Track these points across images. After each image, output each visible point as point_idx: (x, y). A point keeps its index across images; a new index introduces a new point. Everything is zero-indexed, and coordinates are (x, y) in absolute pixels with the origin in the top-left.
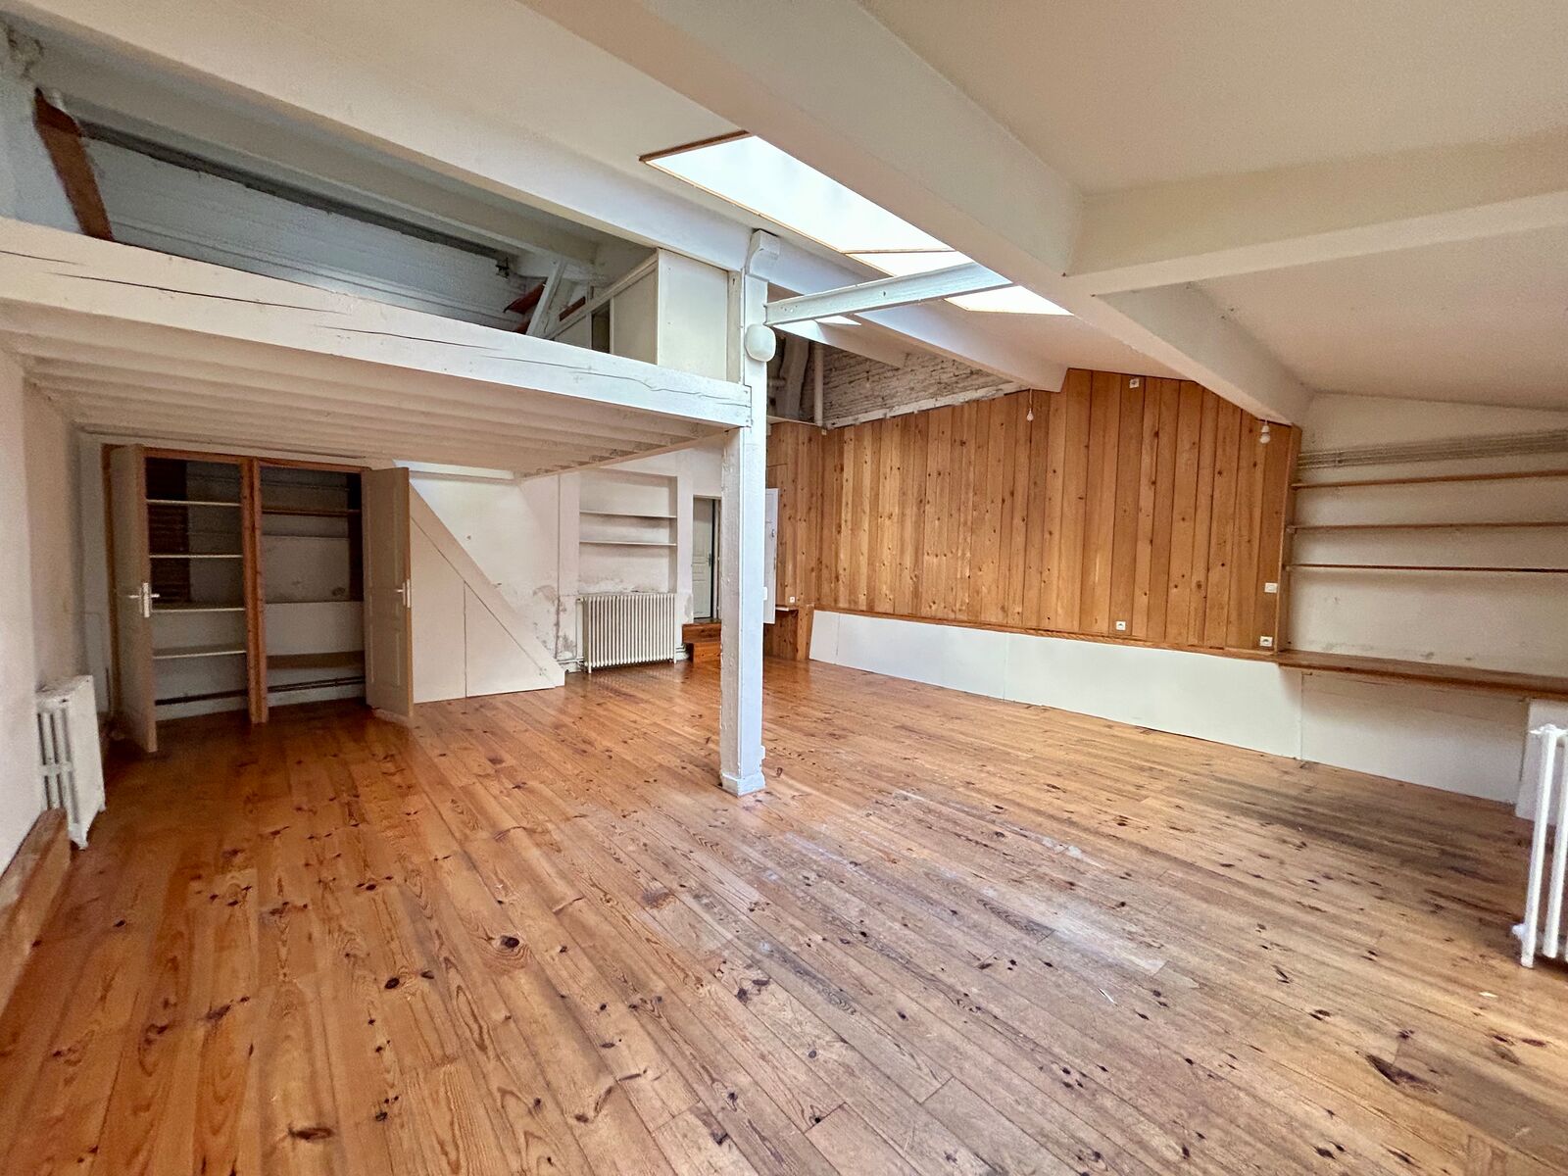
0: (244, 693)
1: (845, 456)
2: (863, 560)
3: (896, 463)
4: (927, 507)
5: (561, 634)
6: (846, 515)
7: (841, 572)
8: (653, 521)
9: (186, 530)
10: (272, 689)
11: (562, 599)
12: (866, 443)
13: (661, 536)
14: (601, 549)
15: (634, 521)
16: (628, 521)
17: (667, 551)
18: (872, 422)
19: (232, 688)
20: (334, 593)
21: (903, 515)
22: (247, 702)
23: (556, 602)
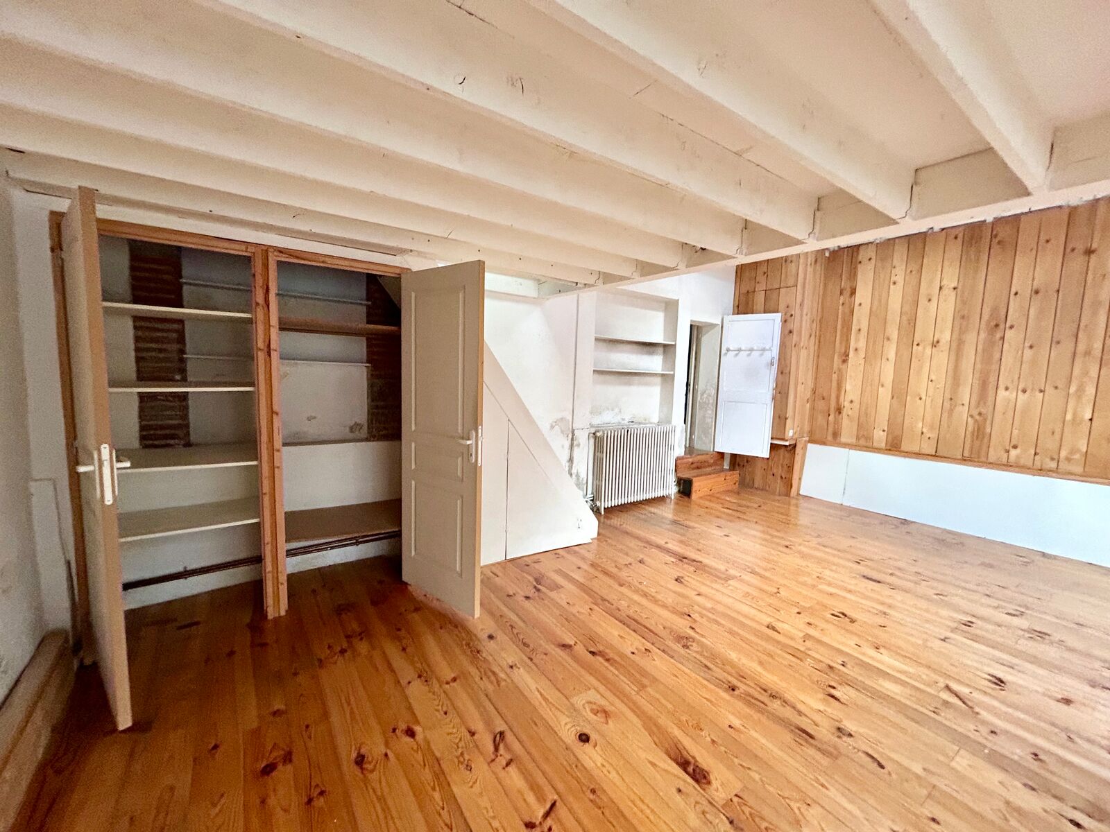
0: (258, 560)
1: (859, 277)
2: (885, 394)
3: (950, 281)
4: (1009, 334)
5: (574, 471)
6: (858, 342)
7: (847, 404)
8: (649, 346)
9: (182, 352)
10: (290, 553)
11: (576, 432)
12: (895, 262)
13: (654, 363)
14: (608, 377)
15: (635, 347)
16: (629, 347)
17: (658, 380)
18: (909, 238)
19: (242, 556)
20: (352, 429)
21: (961, 343)
22: (261, 572)
23: (570, 436)
